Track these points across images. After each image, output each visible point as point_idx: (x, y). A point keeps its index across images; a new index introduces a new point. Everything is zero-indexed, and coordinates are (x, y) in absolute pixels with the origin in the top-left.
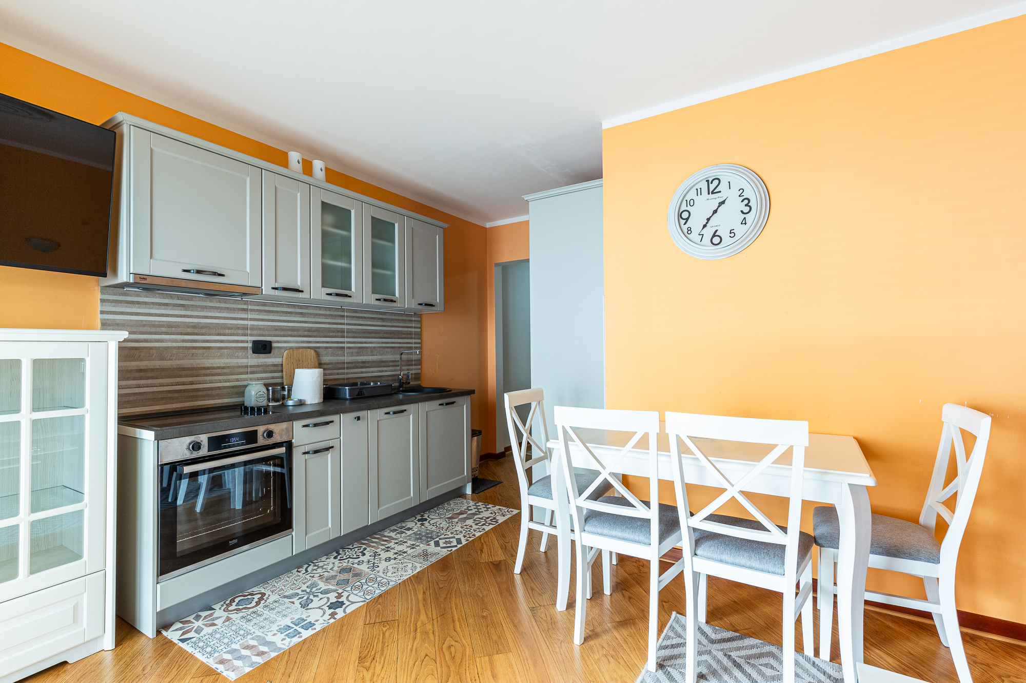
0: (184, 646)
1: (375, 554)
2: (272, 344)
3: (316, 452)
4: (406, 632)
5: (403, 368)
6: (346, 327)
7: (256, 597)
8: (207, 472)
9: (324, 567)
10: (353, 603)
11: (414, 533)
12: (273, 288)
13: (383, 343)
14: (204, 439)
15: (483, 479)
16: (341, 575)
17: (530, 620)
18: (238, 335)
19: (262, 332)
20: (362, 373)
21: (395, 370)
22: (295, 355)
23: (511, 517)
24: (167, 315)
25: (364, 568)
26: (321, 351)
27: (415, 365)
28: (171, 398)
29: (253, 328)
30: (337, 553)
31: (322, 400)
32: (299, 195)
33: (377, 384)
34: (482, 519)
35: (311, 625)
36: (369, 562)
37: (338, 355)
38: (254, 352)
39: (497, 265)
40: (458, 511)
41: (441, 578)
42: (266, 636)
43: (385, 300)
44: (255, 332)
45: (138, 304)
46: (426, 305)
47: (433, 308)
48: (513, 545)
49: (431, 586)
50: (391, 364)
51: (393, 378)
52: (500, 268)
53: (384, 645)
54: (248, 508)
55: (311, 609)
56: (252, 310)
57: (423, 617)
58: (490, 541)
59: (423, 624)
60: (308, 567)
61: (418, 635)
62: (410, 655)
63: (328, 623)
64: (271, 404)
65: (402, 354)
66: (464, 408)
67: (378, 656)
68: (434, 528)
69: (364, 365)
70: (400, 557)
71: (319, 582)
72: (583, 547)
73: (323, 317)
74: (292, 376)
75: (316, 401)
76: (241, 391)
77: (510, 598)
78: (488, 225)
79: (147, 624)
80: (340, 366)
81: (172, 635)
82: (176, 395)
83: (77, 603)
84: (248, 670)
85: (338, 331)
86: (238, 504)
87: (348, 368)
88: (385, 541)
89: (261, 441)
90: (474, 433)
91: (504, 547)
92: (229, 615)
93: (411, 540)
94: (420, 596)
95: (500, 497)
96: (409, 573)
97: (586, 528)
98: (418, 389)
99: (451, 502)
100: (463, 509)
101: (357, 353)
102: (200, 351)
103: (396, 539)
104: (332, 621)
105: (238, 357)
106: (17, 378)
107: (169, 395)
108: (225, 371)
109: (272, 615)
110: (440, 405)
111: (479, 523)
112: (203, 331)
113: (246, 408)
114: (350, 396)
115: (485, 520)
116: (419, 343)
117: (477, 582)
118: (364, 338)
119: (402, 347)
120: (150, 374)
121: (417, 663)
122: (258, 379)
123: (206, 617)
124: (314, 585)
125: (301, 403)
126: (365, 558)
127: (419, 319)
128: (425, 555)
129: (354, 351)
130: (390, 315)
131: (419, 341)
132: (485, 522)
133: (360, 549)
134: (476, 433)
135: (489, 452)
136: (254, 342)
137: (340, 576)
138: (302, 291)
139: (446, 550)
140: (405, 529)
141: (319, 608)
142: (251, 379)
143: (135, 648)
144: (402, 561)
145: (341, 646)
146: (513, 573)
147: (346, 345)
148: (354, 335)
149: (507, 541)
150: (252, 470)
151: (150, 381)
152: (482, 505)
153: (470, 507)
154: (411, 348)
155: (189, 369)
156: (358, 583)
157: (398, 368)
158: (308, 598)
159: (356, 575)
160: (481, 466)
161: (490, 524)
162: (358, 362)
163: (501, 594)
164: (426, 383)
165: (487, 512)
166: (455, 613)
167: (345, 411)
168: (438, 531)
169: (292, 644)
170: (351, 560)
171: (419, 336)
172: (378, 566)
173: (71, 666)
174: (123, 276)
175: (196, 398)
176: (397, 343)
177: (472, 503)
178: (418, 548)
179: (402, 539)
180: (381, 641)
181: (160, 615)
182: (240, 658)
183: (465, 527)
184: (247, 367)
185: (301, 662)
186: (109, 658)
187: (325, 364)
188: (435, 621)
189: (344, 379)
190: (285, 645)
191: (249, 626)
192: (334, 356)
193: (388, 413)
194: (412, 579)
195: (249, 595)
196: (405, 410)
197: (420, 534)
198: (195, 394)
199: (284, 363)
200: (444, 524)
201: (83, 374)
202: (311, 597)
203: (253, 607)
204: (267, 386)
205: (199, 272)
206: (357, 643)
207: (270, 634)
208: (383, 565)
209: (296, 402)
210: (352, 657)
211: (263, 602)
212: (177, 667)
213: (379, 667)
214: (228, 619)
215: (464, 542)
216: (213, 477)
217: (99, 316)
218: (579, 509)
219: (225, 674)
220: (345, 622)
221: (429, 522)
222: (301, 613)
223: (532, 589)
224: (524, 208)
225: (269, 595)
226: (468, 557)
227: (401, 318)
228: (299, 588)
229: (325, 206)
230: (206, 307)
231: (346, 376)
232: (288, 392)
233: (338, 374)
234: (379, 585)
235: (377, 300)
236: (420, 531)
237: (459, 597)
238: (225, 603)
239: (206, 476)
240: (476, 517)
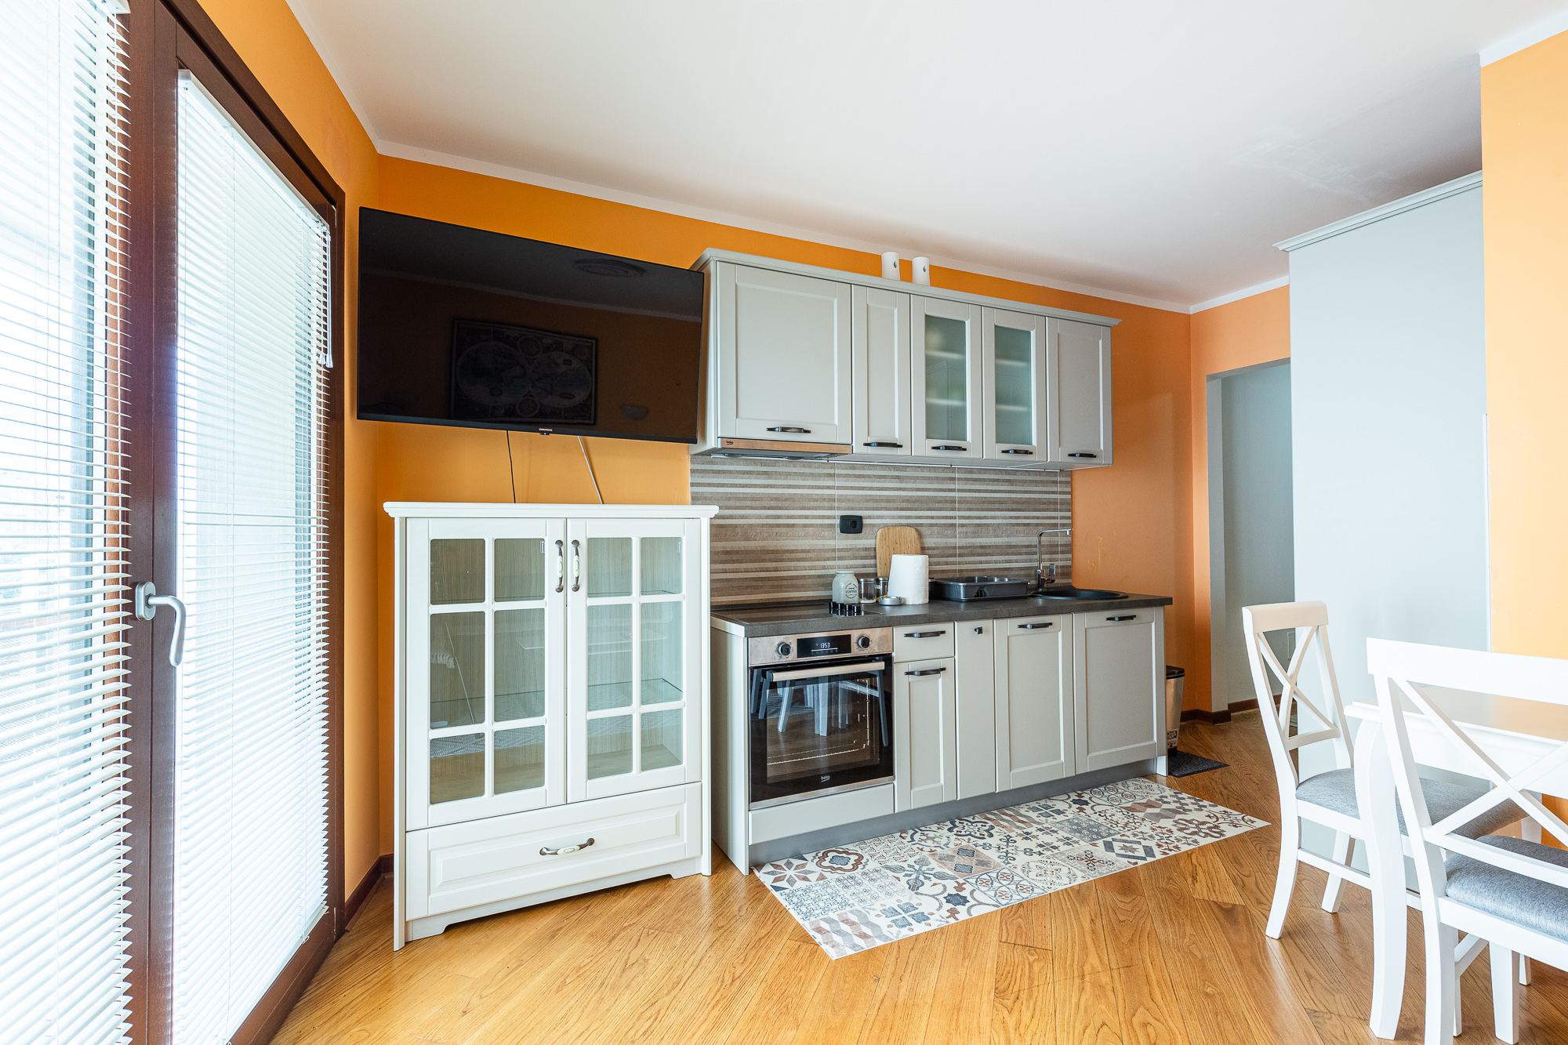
0: (777, 894)
1: (1008, 840)
2: (864, 520)
3: (923, 673)
4: (1066, 974)
5: (1043, 556)
6: (957, 494)
7: (854, 858)
8: (788, 684)
9: (936, 839)
10: (980, 903)
11: (1068, 820)
12: (866, 445)
13: (1011, 518)
14: (792, 641)
15: (1188, 754)
16: (960, 857)
17: (1310, 1032)
18: (823, 508)
19: (851, 505)
20: (981, 562)
21: (1030, 561)
22: (891, 536)
23: (1251, 832)
24: (751, 486)
25: (992, 855)
26: (924, 530)
27: (1062, 553)
28: (756, 587)
29: (841, 499)
30: (952, 823)
31: (927, 601)
32: (896, 311)
33: (1004, 580)
34: (1190, 822)
35: (922, 918)
36: (999, 848)
37: (947, 536)
38: (842, 531)
39: (1212, 377)
40: (1145, 801)
41: (1120, 905)
42: (868, 915)
43: (1016, 452)
44: (843, 505)
45: (723, 473)
46: (1082, 455)
47: (1093, 460)
48: (1259, 881)
49: (1103, 913)
50: (1024, 550)
51: (1027, 572)
52: (1218, 383)
53: (1032, 981)
54: (834, 737)
55: (921, 894)
56: (839, 476)
57: (1093, 960)
58: (1210, 865)
59: (1094, 971)
60: (914, 834)
61: (1088, 986)
62: (1076, 1014)
63: (947, 922)
64: (862, 602)
65: (1041, 535)
66: (1152, 628)
67: (1024, 996)
68: (1101, 820)
69: (983, 551)
70: (1048, 853)
71: (931, 859)
72: (1443, 928)
73: (926, 481)
74: (888, 565)
75: (920, 601)
76: (828, 582)
77: (1260, 978)
78: (1192, 309)
79: (740, 858)
80: (950, 551)
81: (765, 877)
82: (760, 583)
83: (679, 812)
84: (850, 952)
85: (946, 501)
86: (822, 729)
87: (961, 555)
88: (1023, 822)
89: (856, 651)
90: (1171, 672)
91: (1240, 882)
92: (823, 873)
93: (1063, 831)
94: (1087, 925)
95: (1224, 791)
96: (1063, 883)
97: (1449, 891)
98: (1068, 591)
99: (1130, 783)
100: (1153, 799)
101: (974, 533)
102: (783, 530)
103: (1039, 823)
104: (952, 921)
105: (824, 538)
106: (627, 558)
107: (754, 583)
108: (811, 555)
109: (873, 887)
110: (1108, 619)
111: (1186, 829)
112: (787, 504)
113: (835, 605)
114: (965, 596)
115: (1197, 826)
116: (1068, 518)
117: (1189, 930)
118: (983, 510)
119: (1041, 525)
120: (735, 557)
121: (1088, 1030)
122: (847, 567)
123: (797, 867)
124: (922, 862)
125: (900, 603)
126: (994, 841)
127: (1069, 479)
128: (1090, 860)
129: (969, 529)
130: (1021, 475)
131: (1069, 514)
132: (1196, 830)
133: (985, 826)
134: (1174, 673)
135: (1197, 708)
136: (843, 518)
137: (958, 858)
138: (901, 446)
139: (1126, 860)
140: (1052, 811)
141: (933, 896)
142: (839, 567)
143: (729, 882)
144: (1052, 860)
145: (967, 961)
146: (1263, 935)
147: (958, 521)
148: (968, 506)
149: (1246, 873)
150: (837, 688)
151: (736, 566)
152: (1189, 798)
153: (1166, 797)
154: (1055, 526)
155: (773, 552)
156: (985, 876)
157: (1036, 557)
158: (917, 878)
159: (981, 863)
160: (1182, 729)
161: (1207, 835)
162: (975, 547)
163: (1240, 964)
164: (1079, 583)
165: (1201, 812)
166: (1151, 970)
167: (962, 618)
168: (1109, 826)
169: (901, 937)
170: (973, 839)
171: (1069, 507)
172: (1014, 859)
173: (674, 882)
174: (712, 442)
175: (780, 588)
176: (1033, 518)
177: (1168, 792)
178: (1076, 845)
179: (1049, 826)
180: (1027, 974)
181: (752, 849)
182: (839, 932)
183: (1159, 830)
184: (834, 550)
185: (914, 966)
186: (706, 883)
187: (929, 548)
188: (1115, 974)
189: (955, 571)
190: (892, 934)
191: (846, 894)
192: (941, 537)
193: (1023, 626)
194: (1071, 893)
195: (844, 852)
196: (1051, 624)
197: (1077, 824)
198: (778, 583)
199: (877, 546)
200: (1119, 817)
201: (679, 555)
202: (921, 878)
203: (849, 870)
204: (858, 576)
205: (784, 430)
206: (991, 965)
207: (873, 913)
208: (1021, 859)
209: (893, 600)
210: (985, 983)
211: (860, 866)
212: (772, 919)
213: (1026, 1016)
214: (822, 877)
215: (1159, 856)
216: (795, 691)
217: (690, 489)
218: (1431, 849)
219: (824, 947)
220: (972, 929)
221: (1092, 808)
222: (908, 897)
223: (1310, 977)
224: (1280, 263)
225: (868, 860)
226: (1168, 883)
227: (1038, 478)
228: (905, 861)
229: (929, 319)
230: (789, 474)
231: (957, 567)
232: (884, 587)
233: (947, 563)
234: (1017, 888)
235: (1003, 452)
236: (1077, 819)
237: (1157, 946)
238: (817, 854)
239: (787, 689)
240: (1178, 817)
